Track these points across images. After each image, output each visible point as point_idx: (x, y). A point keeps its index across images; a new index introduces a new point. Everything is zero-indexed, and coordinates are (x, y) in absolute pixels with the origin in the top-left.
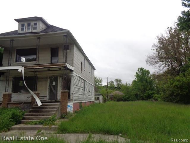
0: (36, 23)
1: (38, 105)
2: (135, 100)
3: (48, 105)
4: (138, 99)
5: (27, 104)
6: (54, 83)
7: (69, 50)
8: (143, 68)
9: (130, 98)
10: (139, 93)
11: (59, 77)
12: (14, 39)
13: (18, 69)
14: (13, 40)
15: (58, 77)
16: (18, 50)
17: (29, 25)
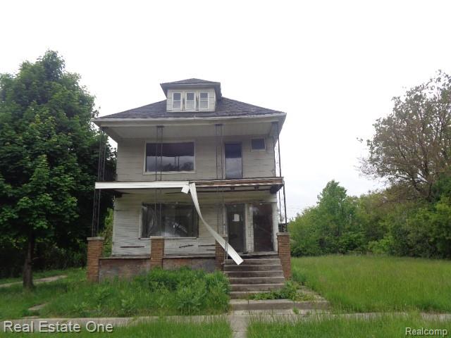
0: (207, 94)
1: (235, 263)
2: (319, 254)
3: (258, 262)
4: (325, 253)
5: (206, 260)
6: (237, 218)
7: (264, 150)
8: (335, 182)
9: (309, 250)
10: (326, 237)
11: (246, 205)
12: (164, 125)
13: (182, 188)
14: (162, 127)
15: (244, 204)
16: (149, 146)
17: (190, 97)
